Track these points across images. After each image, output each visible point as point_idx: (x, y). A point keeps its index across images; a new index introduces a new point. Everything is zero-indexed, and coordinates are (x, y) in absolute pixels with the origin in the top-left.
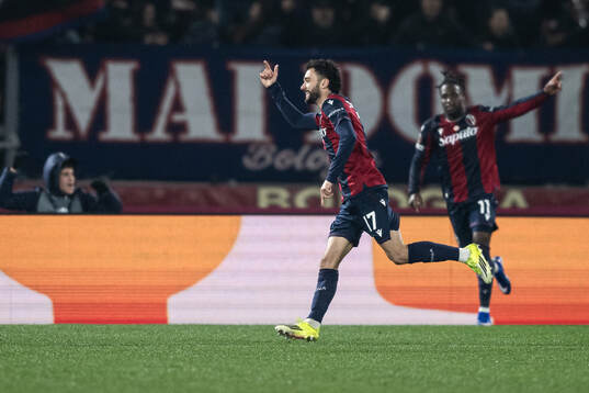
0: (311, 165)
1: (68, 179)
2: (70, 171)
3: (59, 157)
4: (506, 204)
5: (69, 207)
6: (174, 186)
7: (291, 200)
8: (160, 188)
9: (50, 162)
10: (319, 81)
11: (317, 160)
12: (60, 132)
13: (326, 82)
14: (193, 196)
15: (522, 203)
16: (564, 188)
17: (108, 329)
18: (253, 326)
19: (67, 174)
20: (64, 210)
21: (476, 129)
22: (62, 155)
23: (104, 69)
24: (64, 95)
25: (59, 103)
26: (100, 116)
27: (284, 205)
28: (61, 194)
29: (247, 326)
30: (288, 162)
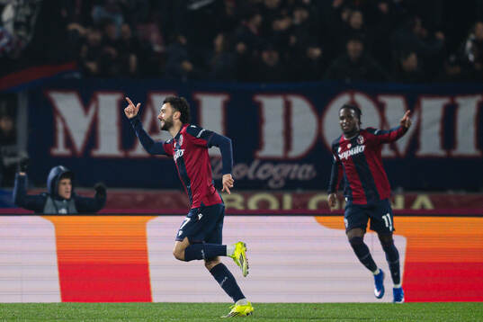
0: (260, 175)
1: (65, 188)
2: (67, 181)
3: (60, 170)
4: (416, 206)
5: (67, 209)
6: (152, 193)
7: (245, 204)
8: (140, 194)
9: (53, 173)
10: (173, 113)
11: (265, 172)
12: (61, 149)
13: (178, 114)
14: (167, 200)
15: (429, 205)
16: (463, 193)
17: (99, 306)
18: (214, 304)
19: (65, 184)
20: (63, 211)
21: (363, 147)
22: (62, 168)
23: (96, 100)
24: (63, 121)
25: (60, 126)
26: (93, 137)
27: (240, 208)
28: (61, 199)
29: (210, 304)
30: (242, 174)
